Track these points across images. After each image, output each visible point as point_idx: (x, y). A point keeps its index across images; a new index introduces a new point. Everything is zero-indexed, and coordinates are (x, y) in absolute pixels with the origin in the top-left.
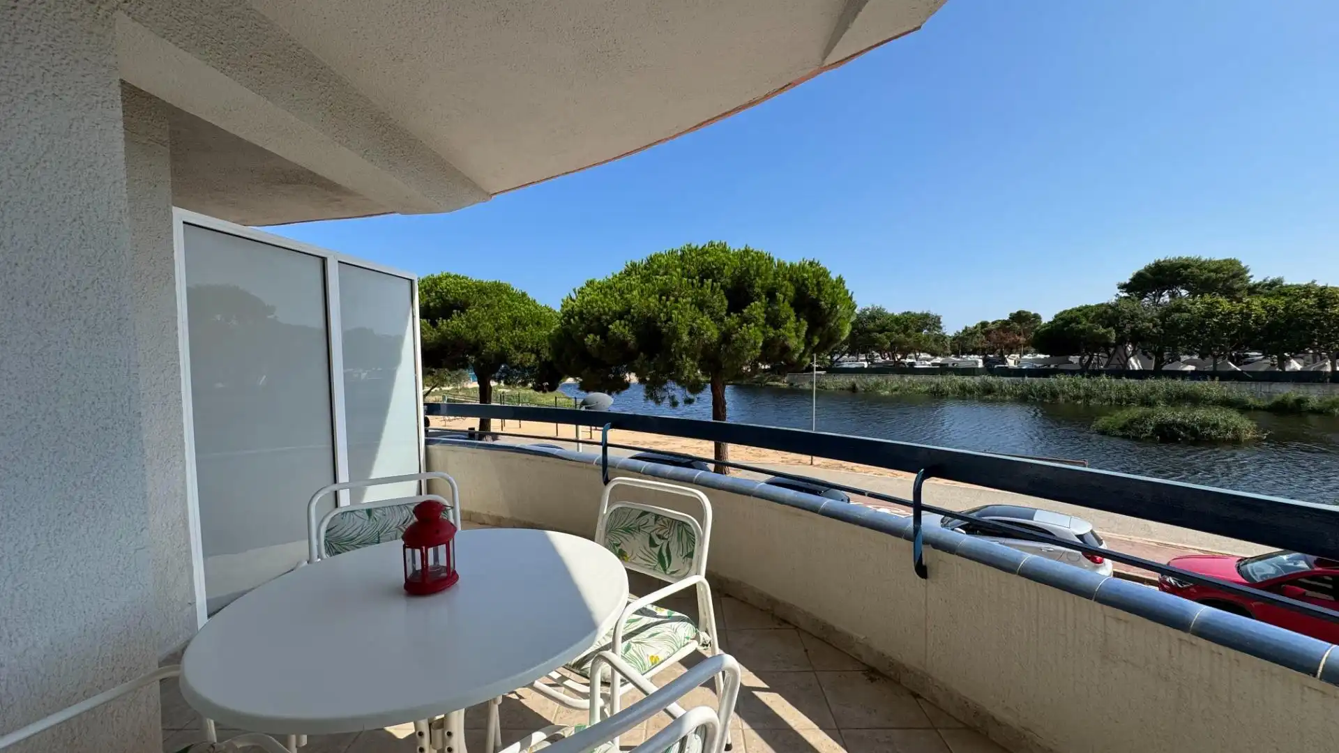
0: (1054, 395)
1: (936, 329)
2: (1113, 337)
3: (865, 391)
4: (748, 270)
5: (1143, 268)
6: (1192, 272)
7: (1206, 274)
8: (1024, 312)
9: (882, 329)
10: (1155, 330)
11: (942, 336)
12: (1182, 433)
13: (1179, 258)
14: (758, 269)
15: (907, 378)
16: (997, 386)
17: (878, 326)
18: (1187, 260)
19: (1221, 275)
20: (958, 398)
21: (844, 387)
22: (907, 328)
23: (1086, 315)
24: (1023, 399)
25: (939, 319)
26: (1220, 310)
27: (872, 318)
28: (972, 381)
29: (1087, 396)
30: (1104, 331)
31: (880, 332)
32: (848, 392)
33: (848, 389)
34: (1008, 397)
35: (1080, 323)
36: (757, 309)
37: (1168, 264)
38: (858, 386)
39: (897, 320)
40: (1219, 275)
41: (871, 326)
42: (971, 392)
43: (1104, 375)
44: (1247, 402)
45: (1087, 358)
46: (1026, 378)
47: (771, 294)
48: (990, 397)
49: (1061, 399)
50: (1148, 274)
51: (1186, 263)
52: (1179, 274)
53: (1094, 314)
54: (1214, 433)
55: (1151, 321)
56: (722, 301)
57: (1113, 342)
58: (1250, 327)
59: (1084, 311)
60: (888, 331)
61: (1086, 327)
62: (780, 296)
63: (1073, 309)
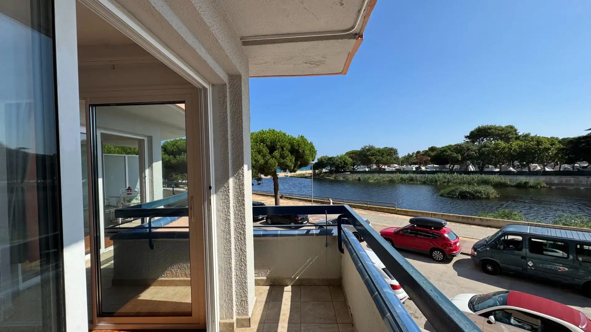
0: (436, 181)
1: (396, 154)
2: (460, 158)
3: (364, 180)
4: (275, 140)
5: (474, 130)
6: (492, 131)
7: (497, 132)
8: (434, 147)
9: (373, 155)
10: (475, 155)
11: (397, 157)
12: (468, 195)
13: (487, 125)
14: (279, 140)
15: (381, 175)
16: (415, 178)
17: (371, 154)
18: (490, 126)
19: (503, 132)
20: (400, 183)
21: (356, 179)
22: (383, 154)
23: (449, 149)
24: (424, 183)
25: (397, 150)
26: (500, 147)
27: (369, 150)
28: (406, 176)
29: (448, 181)
30: (456, 155)
31: (372, 156)
32: (358, 181)
33: (357, 180)
34: (419, 183)
35: (448, 152)
36: (276, 153)
37: (483, 128)
38: (361, 178)
39: (379, 151)
40: (502, 132)
41: (369, 153)
42: (405, 180)
43: (455, 173)
44: (507, 183)
45: (452, 166)
46: (426, 175)
47: (282, 148)
48: (411, 182)
49: (438, 183)
50: (476, 132)
51: (490, 127)
52: (487, 132)
53: (453, 148)
54: (480, 195)
55: (474, 151)
56: (267, 150)
57: (460, 160)
58: (512, 153)
59: (449, 147)
60: (376, 155)
61: (449, 154)
62: (285, 149)
63: (445, 146)
